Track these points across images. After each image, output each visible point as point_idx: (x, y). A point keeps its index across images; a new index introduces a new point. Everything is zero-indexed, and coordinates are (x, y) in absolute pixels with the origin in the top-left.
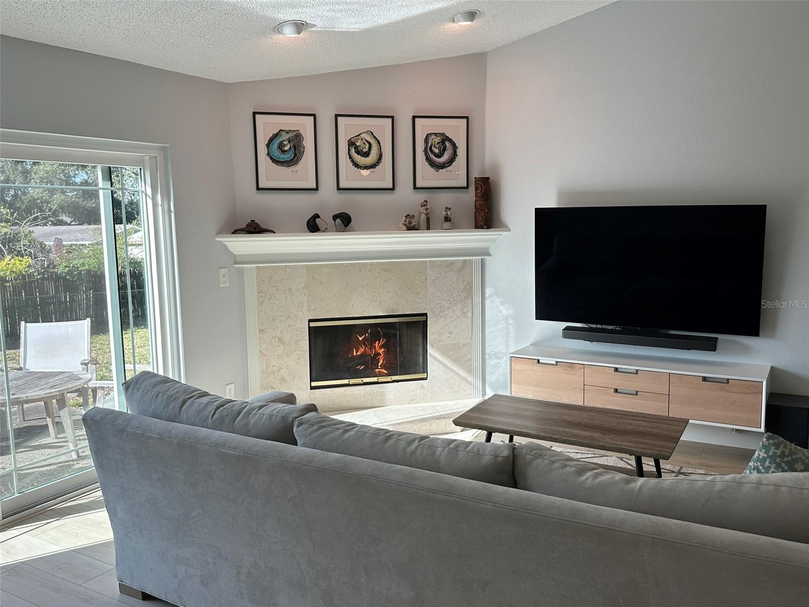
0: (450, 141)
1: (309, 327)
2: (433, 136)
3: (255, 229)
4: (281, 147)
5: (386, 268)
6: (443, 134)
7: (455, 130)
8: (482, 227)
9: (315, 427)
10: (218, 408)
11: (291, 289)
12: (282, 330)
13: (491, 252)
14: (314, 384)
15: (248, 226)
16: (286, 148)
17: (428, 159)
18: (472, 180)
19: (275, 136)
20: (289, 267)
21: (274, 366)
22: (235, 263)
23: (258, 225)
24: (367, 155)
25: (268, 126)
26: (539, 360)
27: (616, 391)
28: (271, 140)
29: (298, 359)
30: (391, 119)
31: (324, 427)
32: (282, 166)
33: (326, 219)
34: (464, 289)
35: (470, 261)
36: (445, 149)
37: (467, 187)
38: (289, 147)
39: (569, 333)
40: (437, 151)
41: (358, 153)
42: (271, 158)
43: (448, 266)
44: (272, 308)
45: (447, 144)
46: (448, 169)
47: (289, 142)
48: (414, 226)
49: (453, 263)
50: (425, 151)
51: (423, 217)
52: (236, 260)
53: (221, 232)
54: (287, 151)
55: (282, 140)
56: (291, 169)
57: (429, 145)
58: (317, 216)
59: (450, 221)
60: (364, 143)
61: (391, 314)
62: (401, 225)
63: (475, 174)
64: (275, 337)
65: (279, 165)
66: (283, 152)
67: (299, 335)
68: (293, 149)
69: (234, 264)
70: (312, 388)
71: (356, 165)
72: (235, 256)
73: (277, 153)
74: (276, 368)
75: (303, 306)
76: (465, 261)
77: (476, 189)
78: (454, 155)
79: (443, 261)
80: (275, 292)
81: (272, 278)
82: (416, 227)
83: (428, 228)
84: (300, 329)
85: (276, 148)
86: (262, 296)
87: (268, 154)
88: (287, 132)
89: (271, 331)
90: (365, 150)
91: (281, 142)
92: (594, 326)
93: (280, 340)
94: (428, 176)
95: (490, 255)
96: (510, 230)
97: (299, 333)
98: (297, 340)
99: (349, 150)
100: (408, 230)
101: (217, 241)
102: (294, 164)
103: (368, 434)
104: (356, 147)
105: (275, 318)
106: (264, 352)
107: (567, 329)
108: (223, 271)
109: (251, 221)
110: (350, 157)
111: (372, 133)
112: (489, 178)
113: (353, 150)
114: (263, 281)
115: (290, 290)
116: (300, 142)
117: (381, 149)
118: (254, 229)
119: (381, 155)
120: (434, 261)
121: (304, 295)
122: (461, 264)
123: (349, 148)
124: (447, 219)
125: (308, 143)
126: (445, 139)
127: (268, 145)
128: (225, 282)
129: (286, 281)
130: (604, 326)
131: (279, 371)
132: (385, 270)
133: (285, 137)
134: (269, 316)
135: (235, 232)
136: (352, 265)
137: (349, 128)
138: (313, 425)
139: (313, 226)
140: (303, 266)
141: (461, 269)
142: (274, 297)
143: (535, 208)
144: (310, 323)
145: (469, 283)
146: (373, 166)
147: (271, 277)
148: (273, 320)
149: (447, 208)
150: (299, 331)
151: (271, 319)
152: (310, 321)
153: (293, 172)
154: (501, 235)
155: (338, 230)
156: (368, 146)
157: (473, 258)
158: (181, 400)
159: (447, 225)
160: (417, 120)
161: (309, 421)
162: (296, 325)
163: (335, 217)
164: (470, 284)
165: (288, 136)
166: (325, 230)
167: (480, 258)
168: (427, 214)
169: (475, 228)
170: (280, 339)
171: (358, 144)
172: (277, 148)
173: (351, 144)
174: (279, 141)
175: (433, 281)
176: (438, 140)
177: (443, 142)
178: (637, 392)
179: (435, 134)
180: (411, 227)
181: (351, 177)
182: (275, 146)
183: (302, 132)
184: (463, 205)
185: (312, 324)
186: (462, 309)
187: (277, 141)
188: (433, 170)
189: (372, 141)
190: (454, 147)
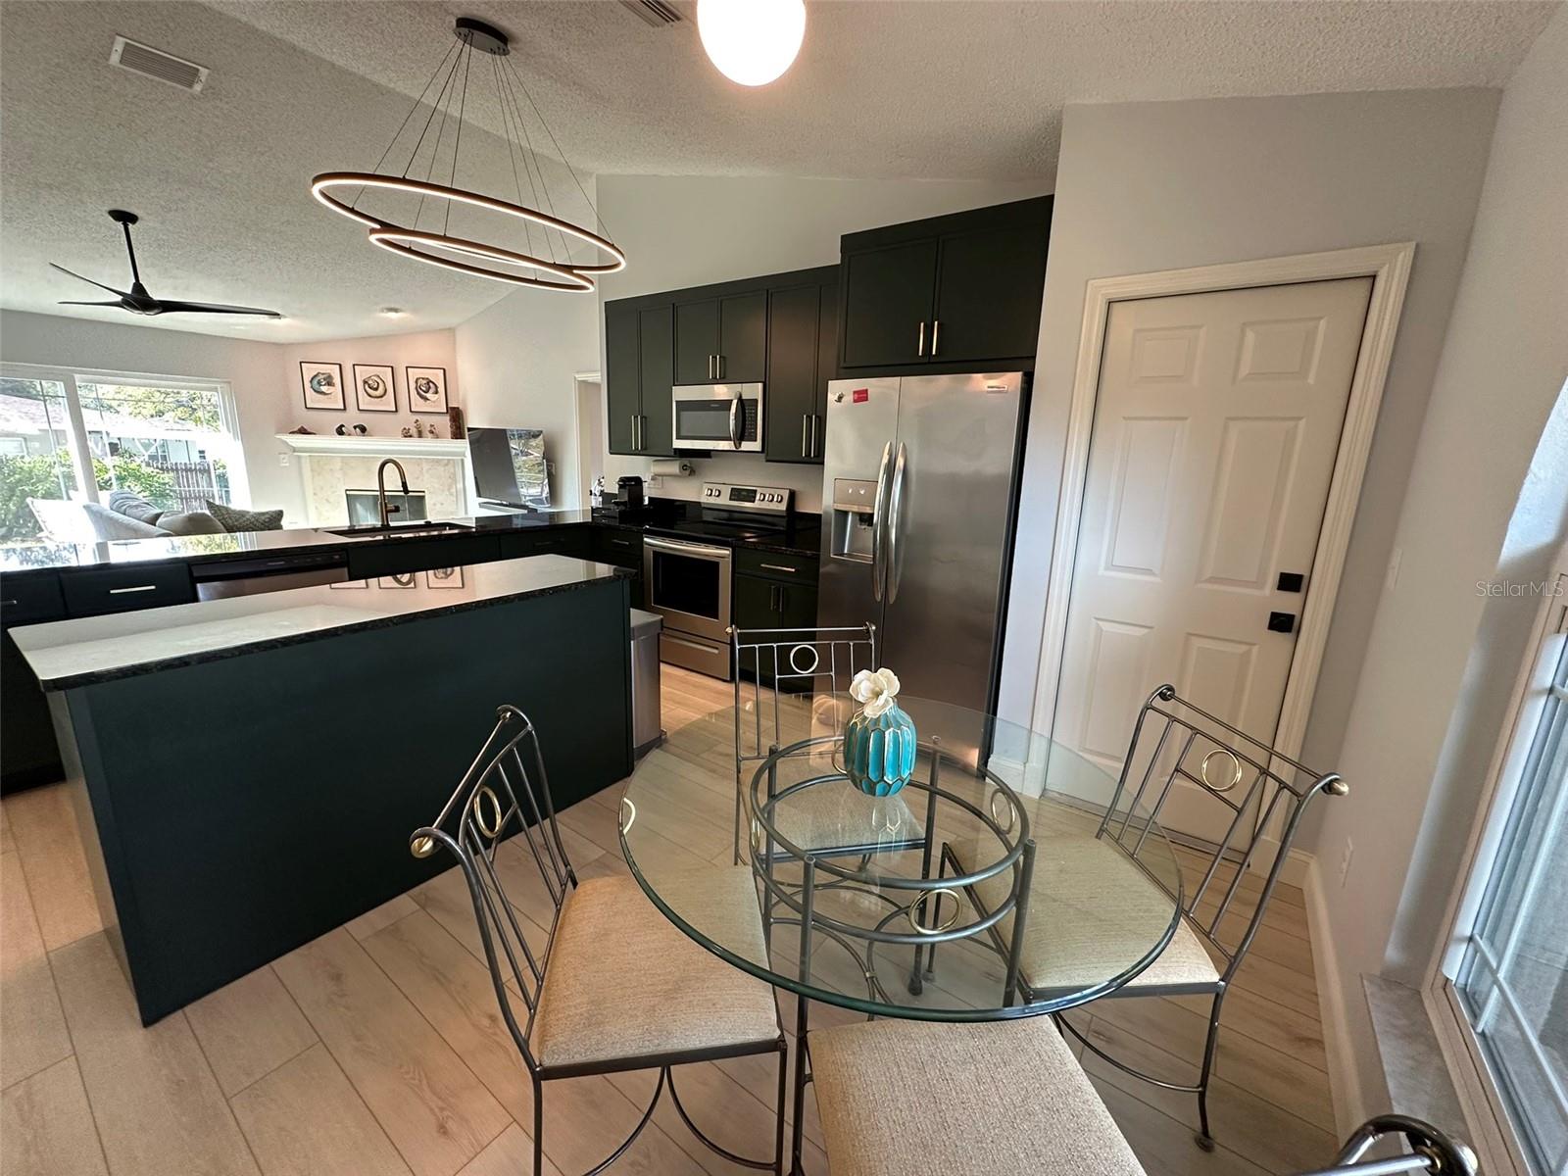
0: (433, 383)
1: (346, 494)
2: (421, 380)
4: (319, 383)
6: (428, 379)
7: (437, 377)
8: (456, 439)
15: (299, 429)
17: (418, 393)
18: (449, 408)
19: (315, 376)
20: (329, 456)
22: (294, 451)
23: (306, 430)
24: (376, 389)
25: (309, 371)
28: (313, 379)
30: (391, 368)
32: (321, 394)
33: (349, 428)
34: (450, 477)
35: (453, 460)
36: (430, 387)
37: (445, 413)
38: (325, 383)
40: (424, 389)
41: (370, 388)
42: (314, 389)
43: (437, 462)
44: (321, 481)
45: (431, 384)
46: (433, 400)
47: (324, 380)
49: (440, 460)
50: (416, 388)
51: (416, 430)
52: (293, 449)
53: (278, 433)
54: (324, 385)
56: (326, 396)
57: (419, 385)
58: (342, 426)
59: (435, 433)
60: (374, 383)
62: (401, 434)
63: (452, 404)
65: (319, 393)
66: (321, 386)
68: (327, 384)
69: (292, 452)
71: (369, 395)
72: (293, 447)
73: (316, 387)
75: (341, 481)
76: (449, 460)
77: (450, 414)
78: (437, 392)
79: (434, 458)
80: (322, 471)
81: (320, 462)
83: (419, 437)
84: (341, 495)
86: (314, 474)
87: (311, 387)
88: (322, 374)
89: (321, 497)
90: (374, 387)
91: (320, 380)
93: (327, 501)
94: (418, 404)
95: (466, 456)
100: (405, 437)
101: (278, 437)
104: (369, 385)
105: (323, 487)
106: (318, 507)
108: (282, 456)
109: (300, 426)
110: (365, 390)
111: (378, 376)
112: (458, 408)
113: (367, 386)
114: (314, 463)
115: (331, 470)
116: (332, 380)
117: (385, 386)
118: (303, 431)
119: (386, 390)
121: (342, 474)
122: (446, 461)
123: (364, 385)
124: (432, 432)
125: (337, 381)
126: (430, 382)
127: (311, 382)
129: (329, 465)
133: (321, 377)
134: (319, 486)
135: (291, 433)
137: (362, 373)
139: (340, 432)
140: (337, 456)
141: (447, 465)
142: (322, 474)
144: (346, 492)
145: (452, 473)
146: (381, 397)
147: (318, 462)
149: (432, 425)
151: (321, 488)
152: (346, 490)
153: (328, 398)
155: (359, 435)
156: (376, 384)
159: (433, 435)
160: (408, 369)
162: (337, 492)
163: (355, 427)
164: (454, 474)
165: (323, 377)
166: (349, 435)
167: (461, 458)
168: (418, 428)
169: (452, 439)
171: (370, 382)
172: (317, 384)
173: (365, 382)
174: (318, 380)
175: (427, 471)
176: (425, 382)
177: (428, 383)
179: (422, 378)
180: (407, 435)
181: (366, 402)
182: (315, 382)
183: (332, 375)
184: (445, 423)
185: (348, 492)
186: (449, 490)
187: (316, 379)
188: (423, 401)
189: (379, 381)
190: (436, 386)
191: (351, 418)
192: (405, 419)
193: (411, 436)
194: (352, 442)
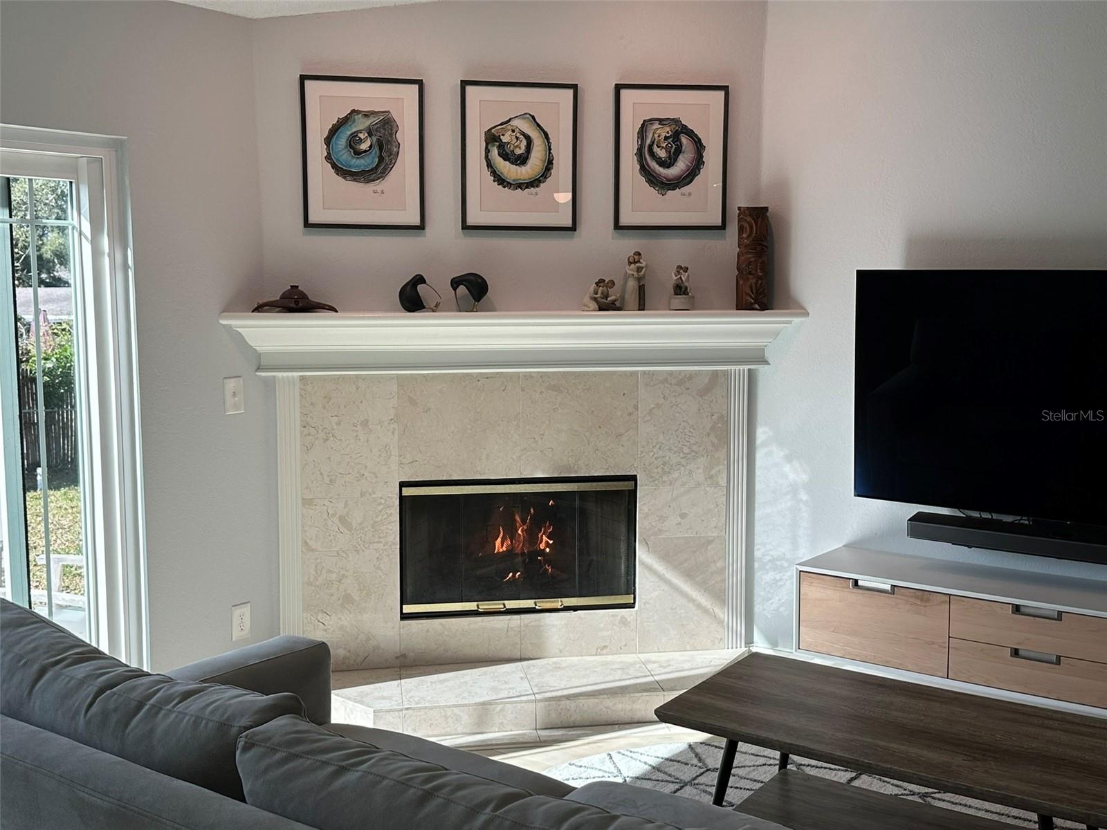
0: (691, 134)
1: (402, 498)
2: (656, 125)
3: (297, 302)
4: (353, 142)
5: (556, 385)
6: (676, 121)
7: (702, 114)
8: (750, 307)
9: (278, 756)
10: (101, 691)
11: (367, 421)
12: (347, 501)
13: (769, 355)
14: (408, 609)
15: (284, 296)
16: (364, 146)
17: (645, 170)
18: (733, 214)
19: (343, 123)
20: (364, 378)
21: (330, 571)
22: (259, 369)
23: (303, 296)
24: (522, 160)
26: (856, 581)
27: (1016, 653)
28: (334, 131)
29: (378, 558)
30: (571, 92)
31: (297, 756)
32: (355, 180)
33: (437, 286)
34: (712, 428)
35: (725, 373)
36: (679, 150)
37: (723, 227)
38: (368, 143)
39: (920, 526)
40: (662, 154)
41: (505, 156)
42: (334, 166)
43: (679, 383)
44: (329, 458)
46: (686, 189)
47: (370, 134)
48: (613, 302)
49: (691, 376)
50: (640, 154)
51: (632, 284)
52: (260, 363)
53: (231, 307)
54: (365, 151)
55: (354, 130)
56: (371, 187)
57: (648, 141)
58: (419, 280)
59: (686, 293)
60: (517, 138)
61: (563, 475)
62: (587, 299)
63: (741, 199)
64: (334, 515)
65: (349, 178)
66: (358, 153)
67: (380, 511)
68: (377, 149)
69: (256, 371)
70: (405, 617)
71: (501, 180)
72: (259, 355)
73: (345, 157)
74: (335, 575)
75: (391, 455)
76: (715, 373)
77: (741, 229)
78: (698, 164)
79: (671, 373)
80: (335, 427)
81: (330, 399)
82: (618, 304)
83: (642, 307)
84: (383, 501)
85: (343, 147)
86: (309, 435)
87: (329, 158)
88: (367, 115)
89: (327, 503)
90: (518, 152)
91: (355, 135)
92: (975, 514)
94: (643, 204)
95: (766, 362)
96: (807, 314)
97: (380, 508)
98: (375, 522)
99: (487, 151)
100: (600, 309)
101: (224, 325)
102: (379, 178)
103: (385, 782)
104: (502, 146)
105: (334, 478)
106: (311, 543)
107: (918, 518)
108: (231, 385)
109: (291, 286)
110: (489, 165)
111: (533, 117)
112: (766, 209)
113: (495, 152)
114: (312, 404)
115: (365, 423)
116: (391, 135)
117: (550, 149)
118: (295, 302)
119: (550, 162)
120: (654, 373)
121: (393, 433)
122: (707, 381)
123: (486, 148)
124: (680, 289)
125: (407, 137)
126: (679, 131)
127: (328, 141)
128: (236, 407)
129: (358, 406)
130: (995, 516)
131: (340, 581)
132: (555, 388)
133: (361, 124)
134: (321, 474)
135: (259, 309)
136: (487, 376)
137: (487, 108)
138: (274, 750)
139: (412, 300)
140: (391, 378)
141: (705, 391)
142: (333, 435)
143: (857, 271)
144: (403, 488)
145: (722, 416)
146: (534, 183)
147: (327, 398)
148: (331, 481)
149: (680, 267)
150: (380, 504)
151: (327, 480)
152: (403, 485)
153: (375, 192)
154: (790, 322)
155: (463, 307)
156: (524, 142)
157: (733, 368)
158: (36, 667)
159: (679, 301)
160: (623, 92)
161: (269, 739)
162: (374, 493)
163: (456, 283)
164: (725, 420)
165: (368, 122)
166: (436, 308)
167: (746, 367)
168: (639, 279)
169: (737, 309)
170: (342, 520)
171: (505, 139)
172: (346, 147)
173: (492, 138)
174: (349, 133)
175: (650, 412)
176: (665, 131)
177: (676, 136)
178: (1059, 658)
179: (661, 121)
181: (489, 203)
182: (341, 141)
183: (395, 115)
184: (718, 259)
185: (408, 492)
186: (706, 468)
187: (346, 132)
188: (652, 192)
189: (533, 133)
190: (699, 146)
192: (601, 250)
194: (442, 332)
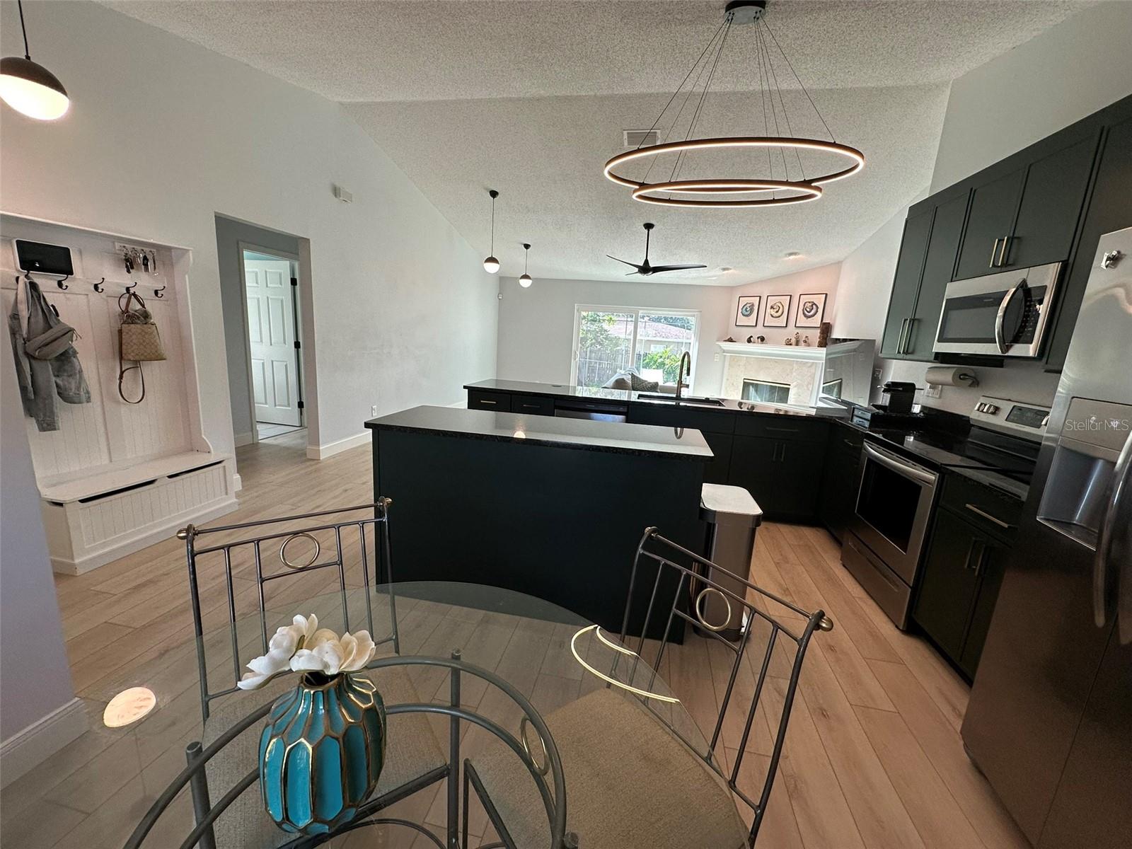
0: (816, 305)
4: (746, 309)
7: (819, 301)
15: (729, 339)
16: (748, 310)
17: (804, 313)
18: (822, 324)
19: (745, 305)
20: (740, 356)
22: (723, 352)
25: (744, 301)
28: (743, 307)
30: (790, 297)
32: (745, 317)
33: (755, 338)
34: (811, 376)
35: (816, 363)
37: (819, 327)
40: (808, 310)
42: (742, 314)
43: (804, 364)
44: (733, 372)
46: (813, 318)
47: (750, 307)
49: (807, 362)
51: (795, 340)
53: (718, 341)
55: (747, 307)
58: (751, 337)
59: (807, 342)
61: (777, 383)
62: (785, 343)
63: (825, 321)
64: (731, 383)
67: (740, 384)
68: (750, 310)
72: (723, 350)
73: (744, 312)
75: (743, 373)
76: (813, 363)
77: (823, 328)
79: (802, 361)
80: (734, 365)
83: (796, 345)
84: (740, 382)
86: (730, 366)
87: (742, 312)
88: (749, 304)
89: (730, 380)
93: (733, 383)
94: (803, 321)
98: (738, 386)
100: (787, 345)
101: (718, 344)
102: (750, 316)
108: (716, 355)
109: (730, 337)
112: (830, 323)
114: (732, 360)
115: (739, 366)
116: (753, 307)
118: (731, 340)
120: (798, 361)
121: (744, 369)
122: (811, 363)
124: (805, 342)
125: (756, 308)
127: (742, 309)
128: (718, 359)
129: (739, 361)
132: (776, 362)
135: (724, 341)
136: (763, 358)
137: (772, 301)
139: (749, 341)
140: (745, 356)
141: (811, 366)
142: (734, 368)
147: (734, 359)
149: (806, 336)
152: (744, 379)
153: (749, 319)
155: (760, 343)
159: (806, 344)
160: (801, 296)
162: (739, 380)
163: (758, 338)
166: (754, 343)
168: (797, 339)
169: (818, 347)
175: (796, 370)
176: (810, 304)
177: (812, 305)
180: (789, 343)
181: (769, 321)
182: (744, 309)
183: (754, 303)
184: (816, 335)
185: (745, 381)
186: (807, 386)
187: (745, 307)
188: (805, 319)
189: (781, 307)
190: (817, 307)
191: (756, 332)
192: (791, 332)
193: (791, 345)
194: (756, 348)
